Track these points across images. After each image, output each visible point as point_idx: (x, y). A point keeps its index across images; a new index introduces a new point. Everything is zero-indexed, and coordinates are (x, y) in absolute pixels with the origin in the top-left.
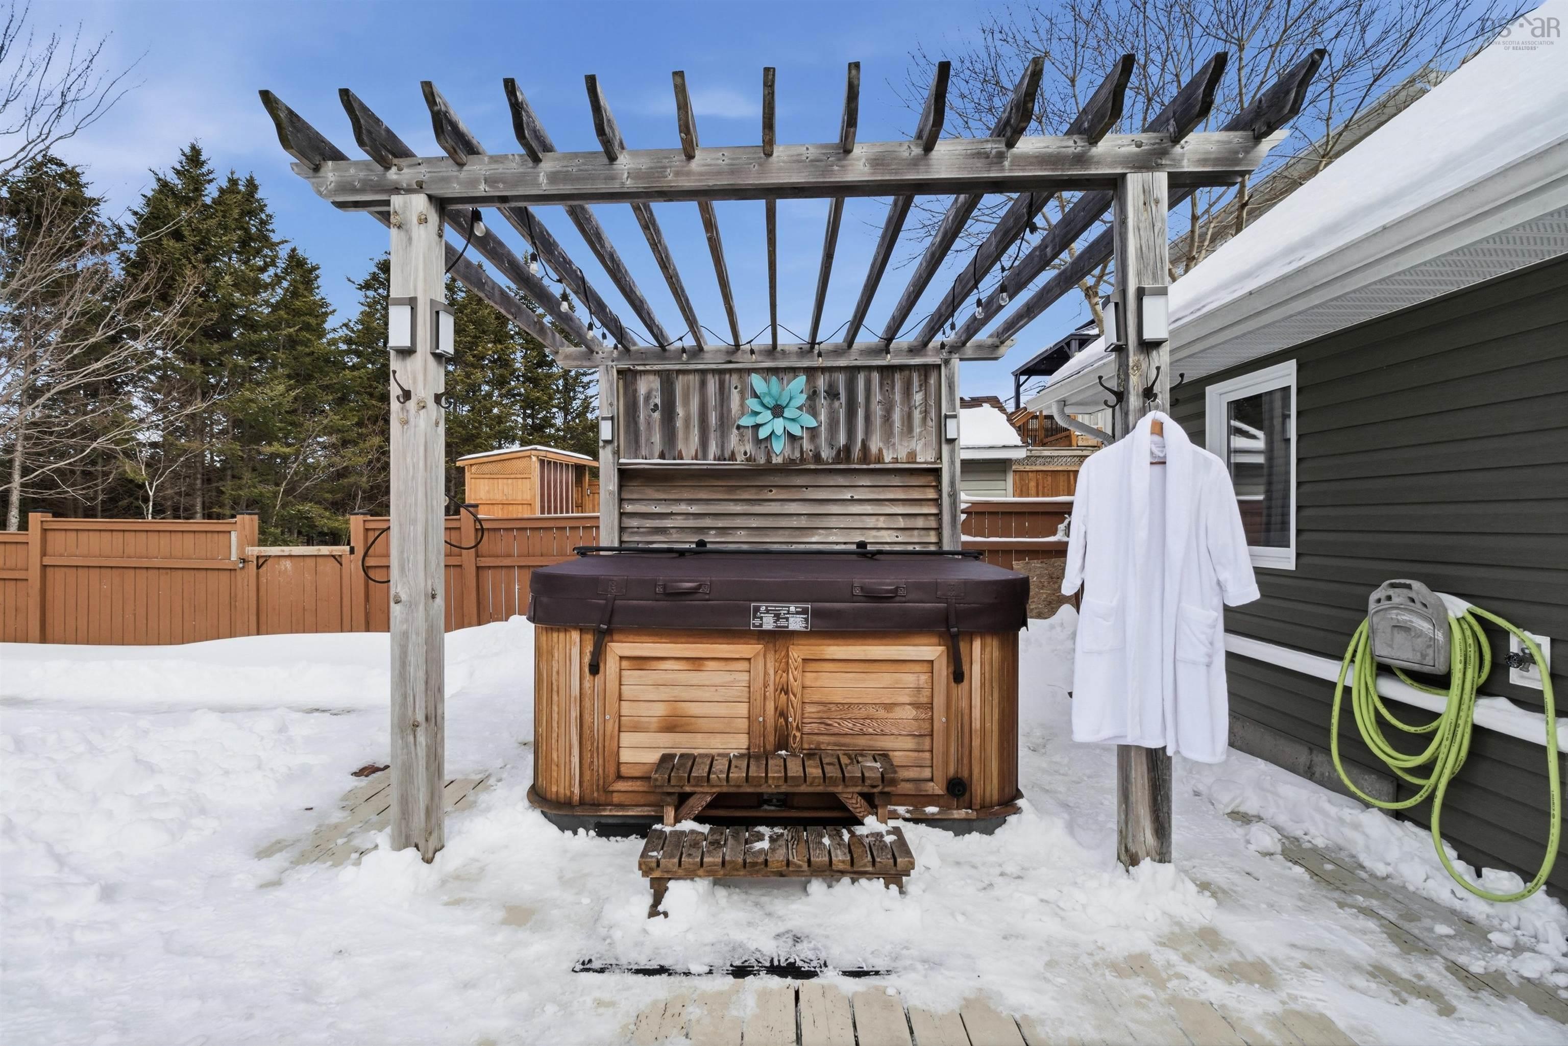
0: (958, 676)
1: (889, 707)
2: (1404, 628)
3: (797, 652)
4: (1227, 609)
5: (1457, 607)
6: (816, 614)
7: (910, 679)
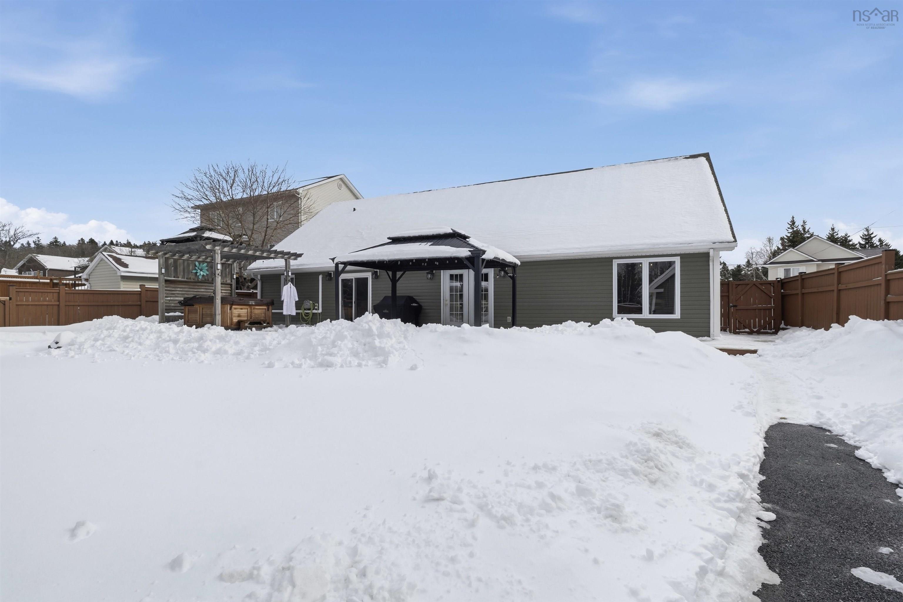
0: (268, 310)
1: (261, 314)
2: (307, 304)
3: (253, 307)
4: (296, 301)
5: (311, 302)
6: (256, 303)
7: (264, 311)
